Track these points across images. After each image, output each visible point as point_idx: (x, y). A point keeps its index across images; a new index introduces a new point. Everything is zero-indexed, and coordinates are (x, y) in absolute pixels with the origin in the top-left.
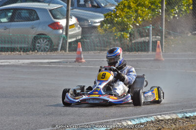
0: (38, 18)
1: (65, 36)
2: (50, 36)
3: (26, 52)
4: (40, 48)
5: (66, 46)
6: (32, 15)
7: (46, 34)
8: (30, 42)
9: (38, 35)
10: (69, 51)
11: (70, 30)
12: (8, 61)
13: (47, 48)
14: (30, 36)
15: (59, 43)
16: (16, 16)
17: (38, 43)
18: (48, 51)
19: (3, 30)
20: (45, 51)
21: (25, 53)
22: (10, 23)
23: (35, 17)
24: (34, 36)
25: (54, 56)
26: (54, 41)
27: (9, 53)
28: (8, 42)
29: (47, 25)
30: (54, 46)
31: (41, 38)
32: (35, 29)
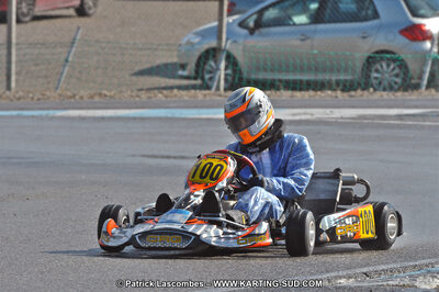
0: (376, 15)
1: (436, 55)
2: (403, 56)
3: (349, 90)
4: (380, 83)
6: (363, 9)
7: (394, 50)
8: (359, 69)
9: (377, 52)
12: (309, 110)
13: (396, 83)
14: (357, 55)
15: (422, 72)
16: (328, 11)
17: (377, 71)
18: (399, 90)
19: (299, 42)
20: (391, 88)
21: (346, 94)
22: (313, 27)
23: (370, 12)
24: (366, 55)
25: (411, 100)
26: (413, 66)
27: (311, 93)
28: (309, 69)
29: (396, 31)
30: (412, 78)
31: (382, 59)
32: (370, 40)
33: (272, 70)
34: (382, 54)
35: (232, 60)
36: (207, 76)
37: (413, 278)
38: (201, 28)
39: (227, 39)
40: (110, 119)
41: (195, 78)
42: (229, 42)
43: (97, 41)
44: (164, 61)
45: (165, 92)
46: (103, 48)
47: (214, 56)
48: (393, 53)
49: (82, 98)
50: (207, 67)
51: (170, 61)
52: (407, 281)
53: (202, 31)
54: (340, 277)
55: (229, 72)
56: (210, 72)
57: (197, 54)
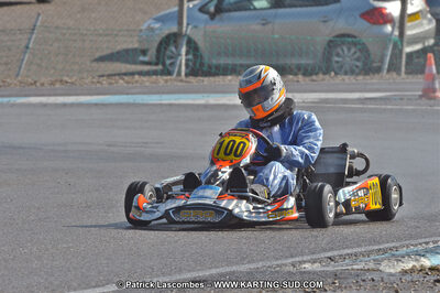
1: (397, 38)
2: (364, 40)
3: (311, 75)
4: (342, 67)
5: (401, 62)
7: (356, 34)
8: (320, 55)
9: (337, 36)
10: (406, 73)
11: (408, 24)
13: (357, 67)
14: (318, 39)
15: (383, 56)
17: (338, 55)
18: (358, 74)
19: (258, 27)
20: (352, 72)
21: (307, 79)
22: (273, 11)
24: (328, 39)
25: (373, 84)
26: (374, 49)
28: (271, 55)
29: (357, 14)
30: (373, 62)
31: (343, 43)
32: (331, 24)
33: (233, 55)
34: (343, 38)
35: (192, 45)
36: (168, 62)
37: (378, 262)
38: (162, 13)
39: (188, 24)
40: (72, 105)
41: (157, 64)
42: (190, 27)
43: (57, 27)
44: (125, 46)
45: (126, 78)
46: (65, 34)
47: (175, 42)
48: (355, 37)
49: (42, 85)
50: (168, 53)
51: (130, 46)
52: (371, 265)
53: (162, 16)
54: (305, 262)
55: (190, 57)
56: (172, 58)
57: (158, 39)
